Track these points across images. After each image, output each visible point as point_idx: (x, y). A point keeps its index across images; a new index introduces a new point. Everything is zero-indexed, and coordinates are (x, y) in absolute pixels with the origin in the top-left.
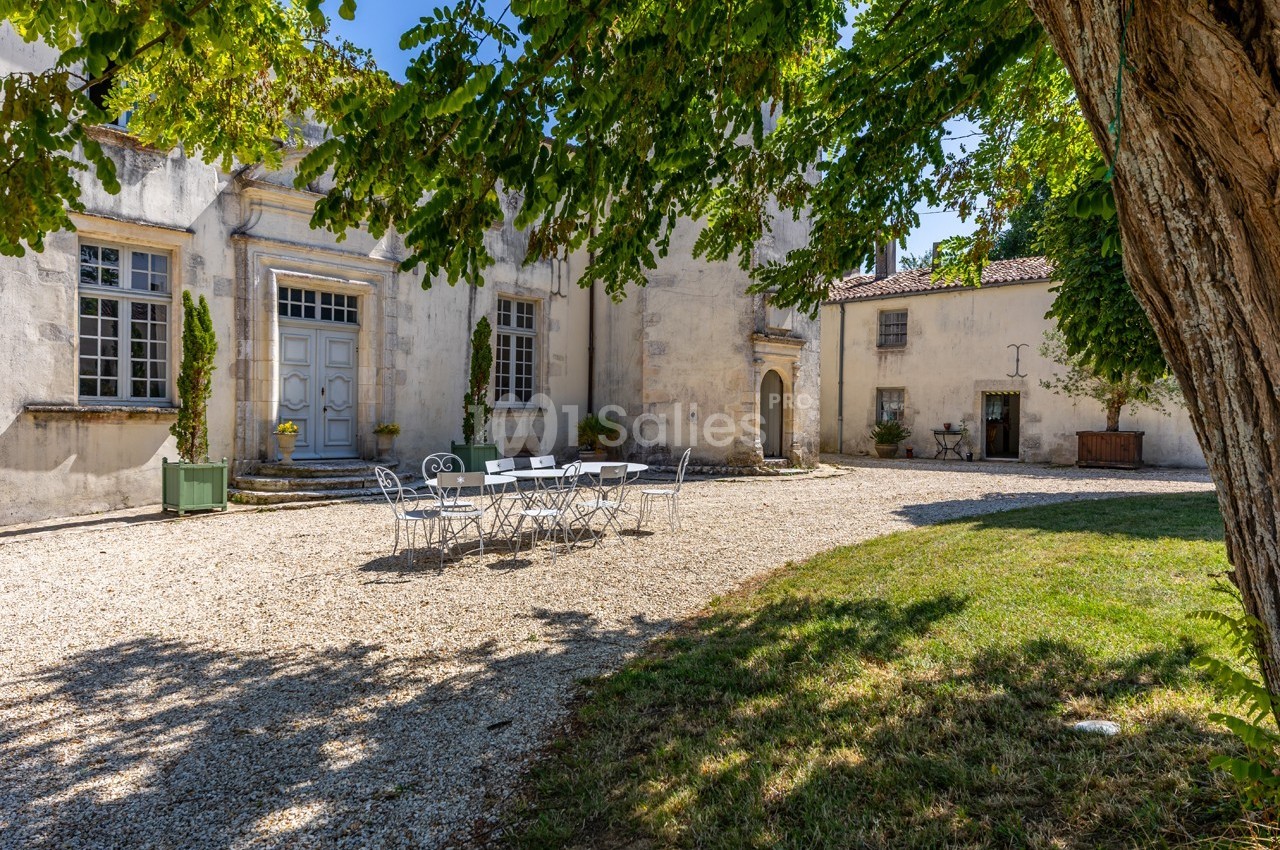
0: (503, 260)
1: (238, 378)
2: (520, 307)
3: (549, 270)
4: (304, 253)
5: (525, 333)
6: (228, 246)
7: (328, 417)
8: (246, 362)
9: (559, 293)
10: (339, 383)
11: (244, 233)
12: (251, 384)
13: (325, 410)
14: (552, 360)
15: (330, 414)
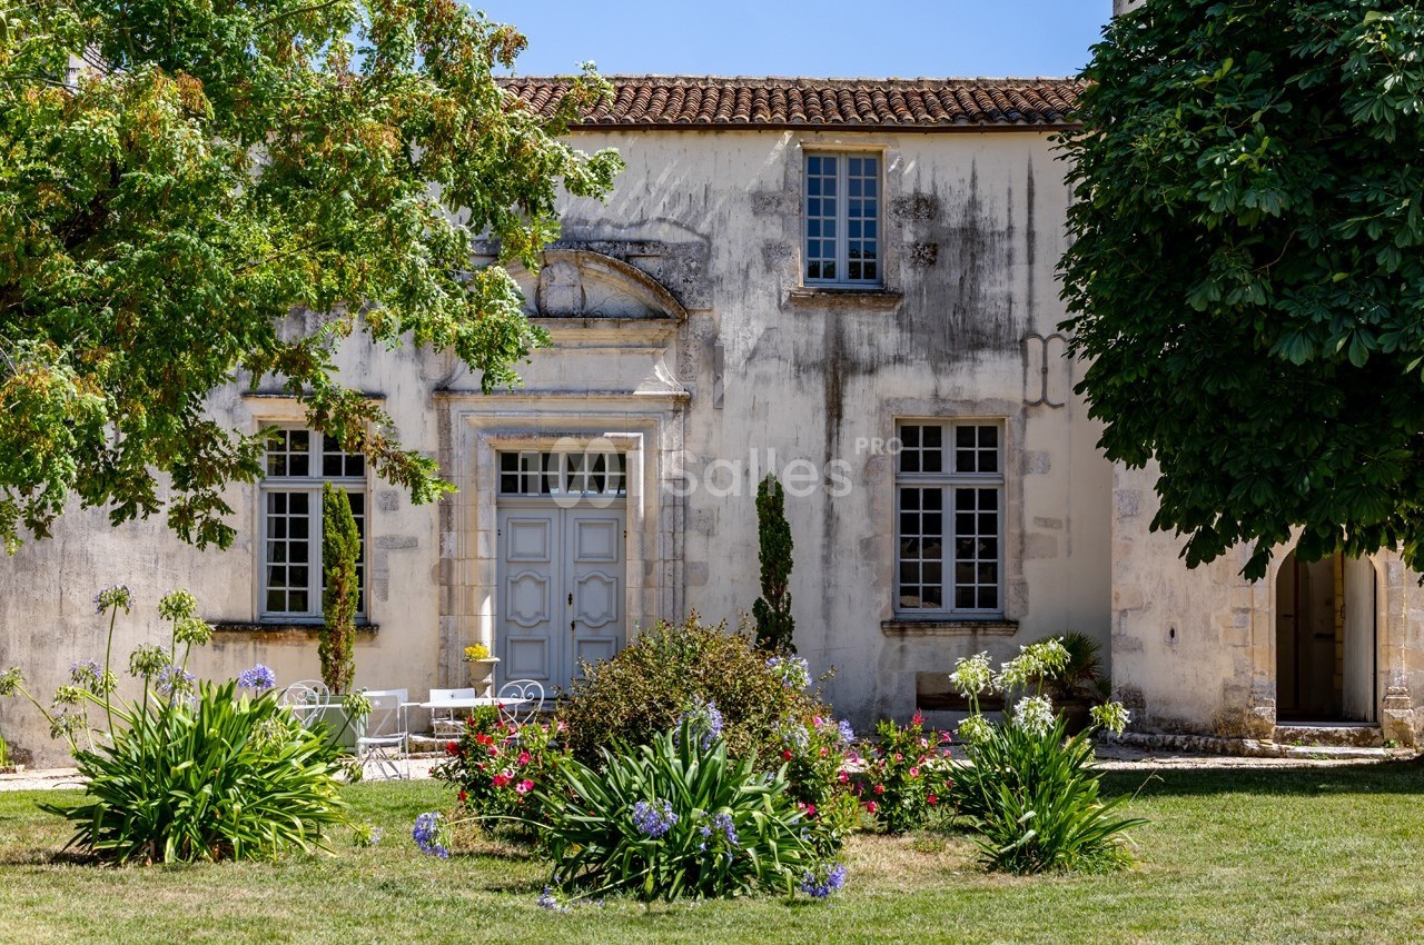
0: (899, 359)
1: (441, 584)
2: (964, 435)
3: (1018, 361)
4: (529, 404)
5: (977, 481)
6: (429, 408)
7: (577, 638)
8: (449, 562)
9: (1044, 400)
10: (595, 586)
11: (446, 389)
12: (455, 592)
13: (573, 625)
14: (1030, 528)
15: (581, 632)
